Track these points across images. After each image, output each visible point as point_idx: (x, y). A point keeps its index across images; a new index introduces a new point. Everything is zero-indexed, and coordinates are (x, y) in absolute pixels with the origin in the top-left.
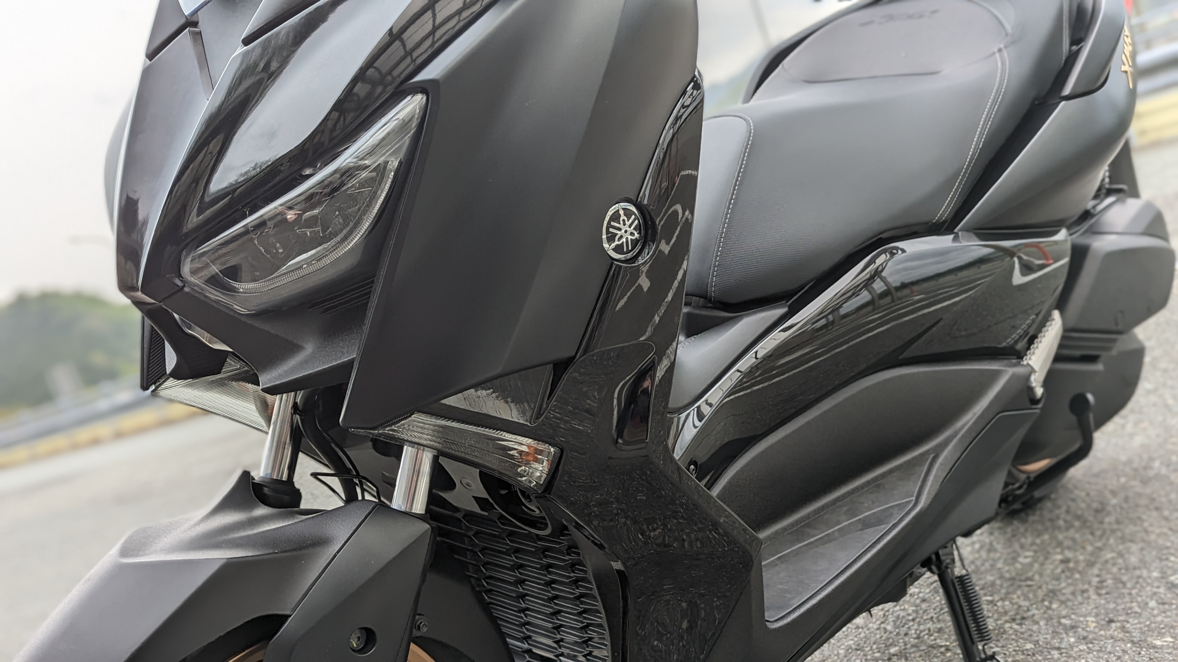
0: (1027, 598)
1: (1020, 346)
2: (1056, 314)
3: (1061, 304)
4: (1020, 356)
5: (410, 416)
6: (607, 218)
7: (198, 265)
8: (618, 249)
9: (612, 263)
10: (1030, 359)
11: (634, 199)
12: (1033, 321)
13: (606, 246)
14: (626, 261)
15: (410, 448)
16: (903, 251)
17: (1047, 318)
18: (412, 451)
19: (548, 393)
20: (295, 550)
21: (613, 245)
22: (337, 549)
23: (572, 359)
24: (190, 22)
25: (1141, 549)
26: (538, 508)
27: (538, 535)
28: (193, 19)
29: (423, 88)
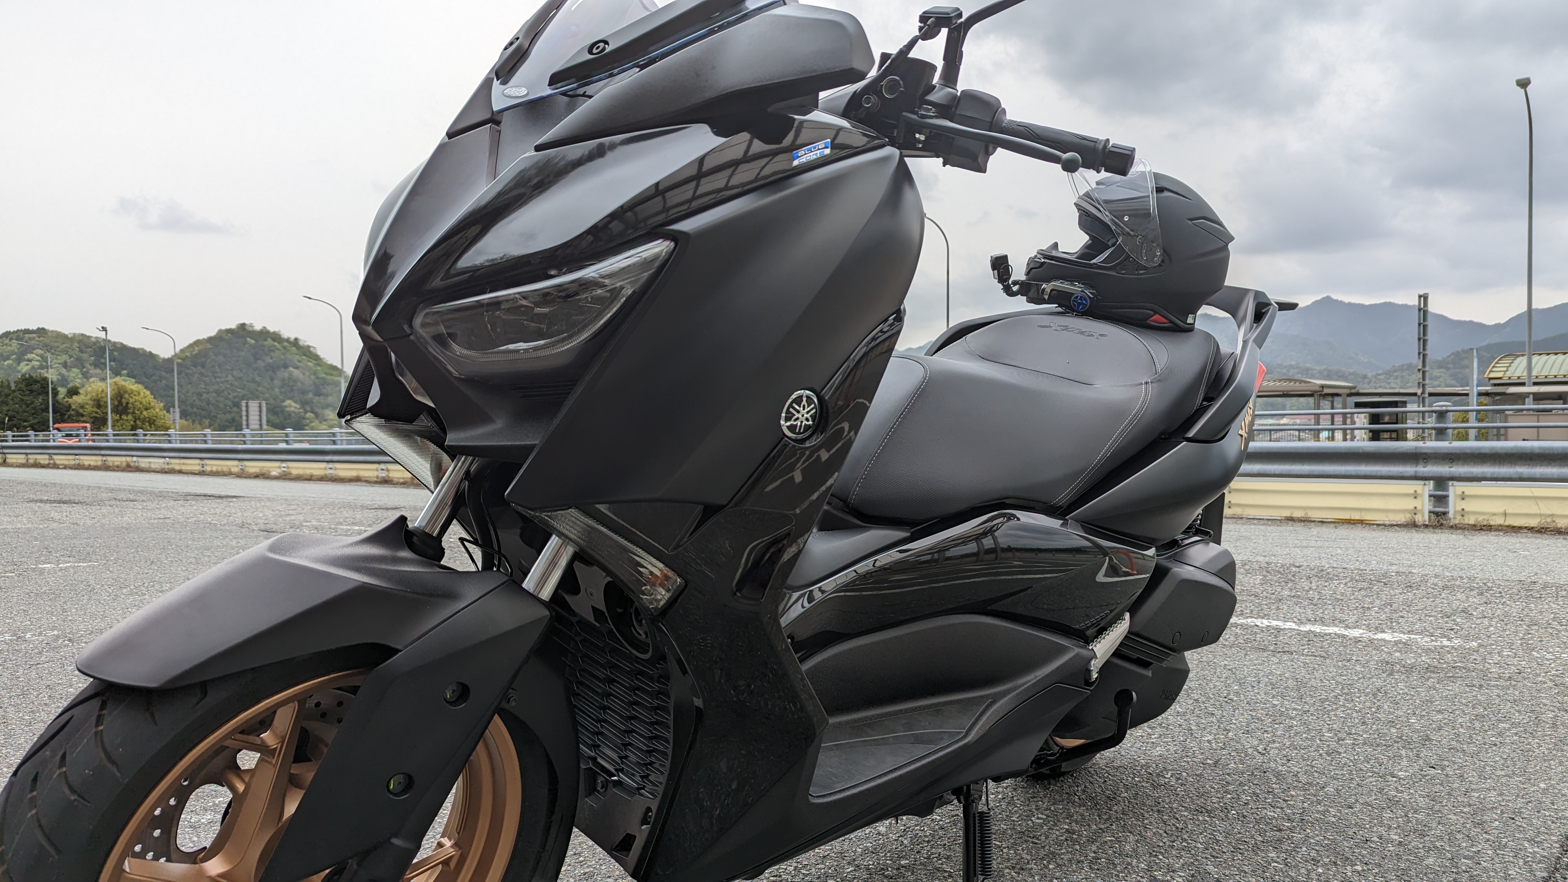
0: (1029, 853)
1: (1089, 633)
2: (1127, 616)
3: (1133, 610)
4: (1088, 641)
5: (568, 509)
6: (790, 401)
7: (428, 320)
8: (792, 428)
9: (783, 438)
10: (1095, 646)
11: (818, 391)
12: (1107, 615)
13: (782, 422)
14: (795, 440)
15: (557, 538)
16: (1018, 519)
17: (1119, 617)
18: (558, 541)
19: (692, 530)
20: (424, 594)
21: (788, 424)
22: (463, 606)
23: (723, 507)
24: (494, 120)
25: (1137, 841)
26: (646, 633)
27: (637, 657)
28: (498, 118)
29: (675, 237)
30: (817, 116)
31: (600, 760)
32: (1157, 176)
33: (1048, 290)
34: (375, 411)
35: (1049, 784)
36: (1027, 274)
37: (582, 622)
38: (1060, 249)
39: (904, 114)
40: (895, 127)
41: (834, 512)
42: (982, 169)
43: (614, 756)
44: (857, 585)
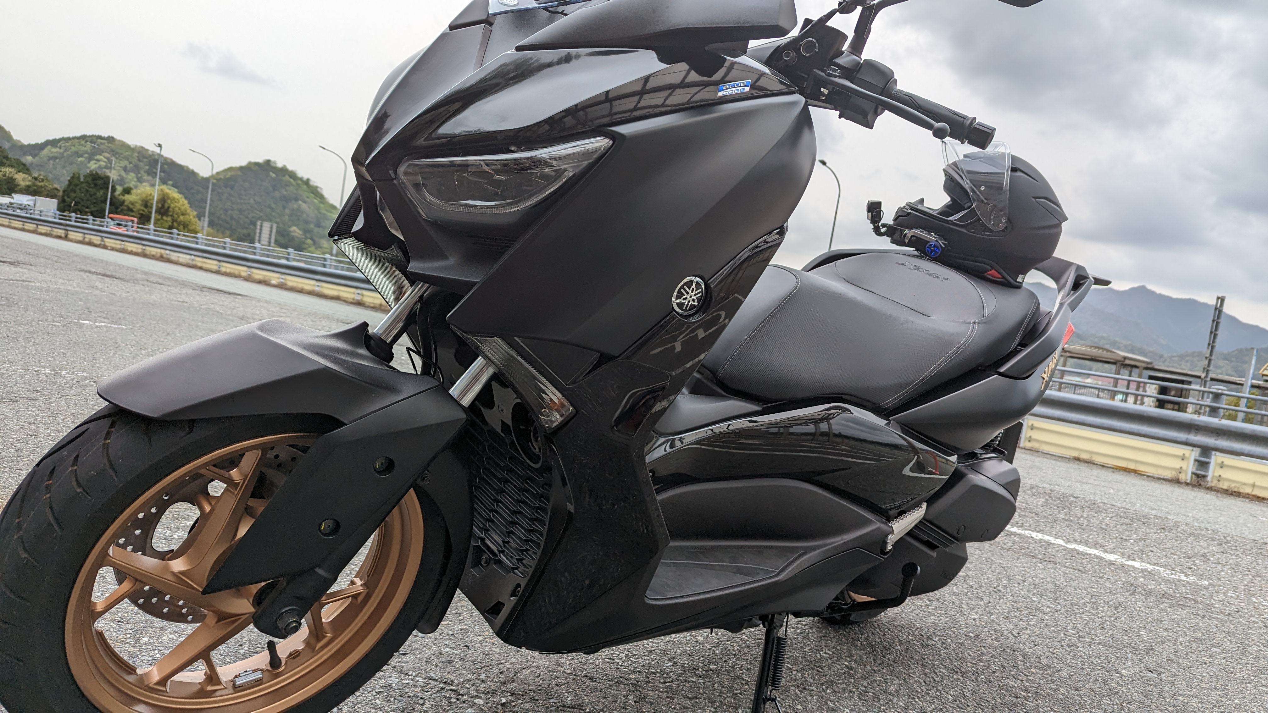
1: (891, 513)
2: (924, 505)
3: (931, 501)
4: (889, 519)
5: (493, 337)
6: (682, 283)
7: (410, 170)
8: (680, 305)
9: (672, 312)
10: (894, 524)
11: (707, 279)
12: (908, 501)
13: (673, 299)
14: (681, 315)
15: (483, 360)
16: (851, 413)
17: (918, 505)
19: (588, 371)
20: (371, 384)
21: (678, 301)
22: (400, 399)
23: (615, 357)
24: (488, 21)
25: (901, 685)
26: (540, 449)
27: (529, 466)
28: (491, 20)
29: (614, 137)
30: (744, 59)
31: (487, 541)
32: (1014, 158)
33: (909, 236)
34: (358, 236)
35: (840, 628)
36: (895, 220)
37: (492, 432)
38: (925, 204)
39: (815, 70)
40: (806, 80)
41: (705, 381)
42: (870, 126)
43: (499, 540)
44: (712, 442)
